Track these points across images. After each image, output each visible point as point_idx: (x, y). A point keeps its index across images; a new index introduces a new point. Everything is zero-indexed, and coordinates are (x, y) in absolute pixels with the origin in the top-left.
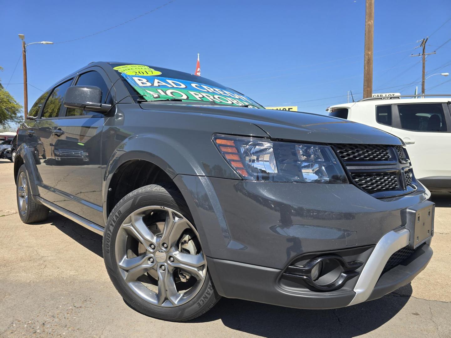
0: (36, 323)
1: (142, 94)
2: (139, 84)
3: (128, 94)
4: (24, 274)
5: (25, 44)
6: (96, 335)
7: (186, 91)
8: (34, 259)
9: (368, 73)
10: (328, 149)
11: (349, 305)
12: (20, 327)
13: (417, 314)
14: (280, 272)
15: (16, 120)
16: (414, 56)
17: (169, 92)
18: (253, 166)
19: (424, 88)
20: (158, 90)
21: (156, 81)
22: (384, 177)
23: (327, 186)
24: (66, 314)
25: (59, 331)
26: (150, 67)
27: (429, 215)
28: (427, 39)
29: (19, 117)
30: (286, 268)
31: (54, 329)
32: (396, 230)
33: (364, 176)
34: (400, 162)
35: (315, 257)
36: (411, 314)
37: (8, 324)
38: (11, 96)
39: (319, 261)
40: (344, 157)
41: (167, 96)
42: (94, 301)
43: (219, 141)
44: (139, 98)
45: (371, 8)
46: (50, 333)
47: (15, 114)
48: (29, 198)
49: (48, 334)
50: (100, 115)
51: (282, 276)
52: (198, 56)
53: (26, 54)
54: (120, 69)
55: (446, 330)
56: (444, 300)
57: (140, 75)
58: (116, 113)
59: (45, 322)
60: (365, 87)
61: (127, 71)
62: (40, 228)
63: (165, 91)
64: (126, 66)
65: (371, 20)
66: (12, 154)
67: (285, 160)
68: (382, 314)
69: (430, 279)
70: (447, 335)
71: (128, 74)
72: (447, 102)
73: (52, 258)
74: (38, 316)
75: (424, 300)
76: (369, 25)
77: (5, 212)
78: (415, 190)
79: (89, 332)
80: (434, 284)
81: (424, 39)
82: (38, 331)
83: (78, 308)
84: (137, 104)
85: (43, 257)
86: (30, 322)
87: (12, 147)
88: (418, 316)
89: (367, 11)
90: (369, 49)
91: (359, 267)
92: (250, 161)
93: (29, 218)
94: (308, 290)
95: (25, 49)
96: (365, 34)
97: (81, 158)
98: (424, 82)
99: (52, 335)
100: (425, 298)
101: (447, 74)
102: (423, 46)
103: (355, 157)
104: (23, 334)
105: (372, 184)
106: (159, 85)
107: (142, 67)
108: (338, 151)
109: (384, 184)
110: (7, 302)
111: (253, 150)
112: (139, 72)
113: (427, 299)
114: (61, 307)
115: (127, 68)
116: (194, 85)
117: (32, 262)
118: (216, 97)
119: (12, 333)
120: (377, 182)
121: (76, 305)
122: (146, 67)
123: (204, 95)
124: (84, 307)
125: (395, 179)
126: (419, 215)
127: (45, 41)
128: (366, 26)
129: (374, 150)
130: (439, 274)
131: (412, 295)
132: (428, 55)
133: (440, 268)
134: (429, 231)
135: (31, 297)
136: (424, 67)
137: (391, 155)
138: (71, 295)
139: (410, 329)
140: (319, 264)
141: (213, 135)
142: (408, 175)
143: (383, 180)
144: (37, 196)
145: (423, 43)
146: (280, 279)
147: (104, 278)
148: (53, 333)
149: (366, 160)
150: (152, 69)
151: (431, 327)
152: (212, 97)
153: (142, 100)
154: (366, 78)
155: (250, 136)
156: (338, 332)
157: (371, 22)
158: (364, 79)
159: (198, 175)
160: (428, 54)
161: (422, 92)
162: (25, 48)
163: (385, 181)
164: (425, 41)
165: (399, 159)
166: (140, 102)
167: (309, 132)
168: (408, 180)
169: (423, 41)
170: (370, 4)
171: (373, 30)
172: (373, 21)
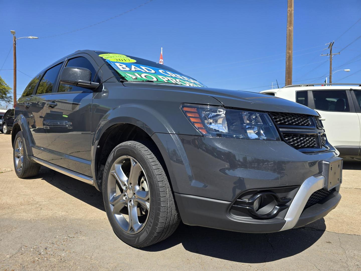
0: (40, 248)
1: (124, 76)
2: (121, 68)
3: (113, 75)
4: (24, 214)
5: (15, 38)
6: (88, 256)
7: (155, 75)
8: (31, 204)
9: (289, 67)
10: (266, 116)
11: (281, 230)
12: (27, 250)
13: (330, 243)
14: (230, 204)
15: (6, 99)
16: (324, 56)
17: (143, 75)
18: (210, 127)
20: (135, 74)
21: (133, 67)
22: (306, 138)
23: (265, 142)
24: (62, 242)
25: (58, 253)
26: (127, 56)
27: (339, 167)
28: (333, 43)
29: (9, 97)
30: (235, 201)
31: (54, 252)
32: (316, 175)
33: (291, 136)
34: (318, 128)
35: (256, 193)
36: (326, 243)
37: (18, 249)
38: (2, 80)
39: (259, 196)
40: (277, 122)
41: (142, 78)
42: (83, 233)
43: (185, 109)
44: (121, 79)
45: (291, 17)
46: (52, 255)
47: (5, 94)
48: (25, 158)
49: (50, 255)
50: (90, 90)
51: (232, 207)
52: (162, 50)
53: (16, 46)
54: (104, 56)
55: (352, 253)
56: (349, 233)
57: (120, 61)
58: (103, 90)
59: (47, 247)
60: (286, 78)
61: (110, 57)
62: (33, 182)
63: (140, 75)
64: (108, 54)
65: (291, 26)
66: (3, 127)
67: (234, 123)
68: (304, 242)
69: (338, 219)
70: (352, 257)
71: (111, 60)
72: (350, 89)
73: (46, 203)
74: (41, 243)
75: (335, 233)
76: (290, 30)
77: (3, 169)
78: (328, 149)
79: (83, 254)
80: (342, 222)
82: (42, 253)
83: (71, 238)
84: (120, 83)
85: (38, 202)
86: (35, 247)
87: (3, 121)
88: (330, 244)
89: (288, 19)
90: (290, 49)
91: (289, 201)
92: (208, 123)
93: (24, 174)
94: (251, 218)
96: (287, 37)
97: (66, 127)
98: (331, 76)
99: (54, 256)
100: (335, 232)
101: (349, 70)
102: (330, 48)
103: (285, 122)
104: (31, 255)
105: (298, 142)
106: (135, 70)
107: (121, 56)
108: (273, 117)
109: (306, 143)
110: (15, 234)
111: (210, 116)
112: (119, 59)
113: (337, 232)
114: (58, 237)
115: (109, 56)
116: (161, 71)
117: (30, 205)
118: (178, 80)
119: (22, 254)
120: (301, 141)
121: (69, 235)
122: (124, 56)
123: (169, 78)
124: (76, 237)
125: (314, 140)
126: (332, 166)
127: (32, 36)
128: (287, 31)
129: (299, 118)
130: (345, 216)
131: (326, 230)
132: (334, 55)
133: (346, 212)
134: (338, 179)
135: (33, 230)
136: (331, 64)
137: (311, 122)
138: (65, 229)
139: (325, 252)
140: (259, 199)
141: (181, 104)
142: (323, 138)
143: (305, 140)
144: (31, 156)
145: (330, 46)
146: (230, 210)
147: (89, 217)
148: (54, 255)
149: (293, 125)
150: (129, 58)
151: (341, 251)
152: (175, 81)
153: (124, 80)
154: (287, 71)
155: (208, 105)
156: (271, 254)
157: (291, 28)
158: (286, 72)
159: (170, 133)
160: (334, 54)
161: (330, 82)
162: (15, 41)
163: (307, 141)
164: (332, 44)
165: (317, 126)
166: (122, 82)
167: (252, 103)
168: (323, 142)
169: (331, 44)
170: (291, 14)
171: (293, 34)
172: (293, 27)
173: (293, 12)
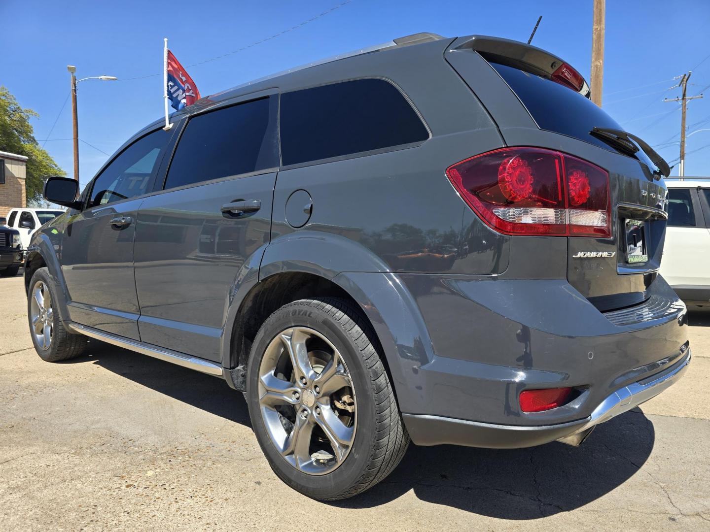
5: (75, 79)
16: (670, 101)
19: (683, 152)
28: (690, 75)
38: (50, 157)
45: (600, 41)
53: (77, 95)
65: (599, 59)
76: (596, 66)
81: (685, 75)
89: (594, 46)
95: (75, 87)
98: (684, 141)
102: (683, 85)
127: (105, 76)
128: (592, 68)
132: (691, 99)
136: (684, 119)
145: (683, 81)
157: (598, 63)
160: (691, 97)
161: (681, 157)
162: (75, 85)
164: (686, 77)
169: (684, 78)
170: (599, 37)
171: (602, 73)
172: (603, 61)
173: (603, 32)
